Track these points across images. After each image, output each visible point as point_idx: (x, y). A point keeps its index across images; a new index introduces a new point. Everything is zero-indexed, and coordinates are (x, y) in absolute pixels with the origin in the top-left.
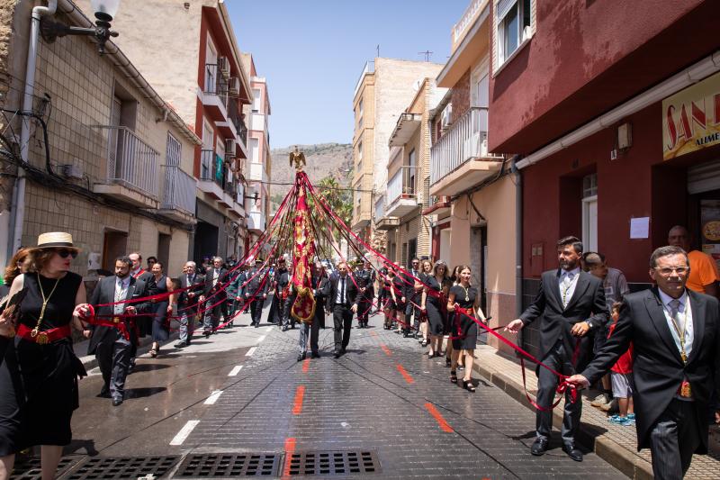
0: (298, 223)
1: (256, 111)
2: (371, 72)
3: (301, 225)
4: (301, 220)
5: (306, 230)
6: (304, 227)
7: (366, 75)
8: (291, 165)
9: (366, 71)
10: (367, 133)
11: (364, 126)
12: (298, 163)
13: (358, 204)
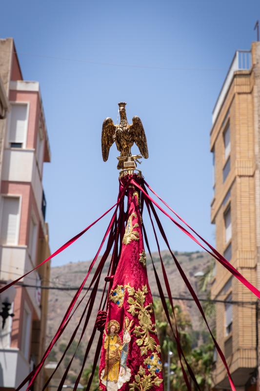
0: (114, 325)
1: (20, 145)
2: (246, 71)
3: (120, 332)
4: (121, 315)
5: (133, 347)
6: (127, 337)
7: (235, 76)
8: (105, 156)
9: (236, 68)
10: (242, 185)
11: (235, 171)
12: (125, 151)
13: (226, 335)
